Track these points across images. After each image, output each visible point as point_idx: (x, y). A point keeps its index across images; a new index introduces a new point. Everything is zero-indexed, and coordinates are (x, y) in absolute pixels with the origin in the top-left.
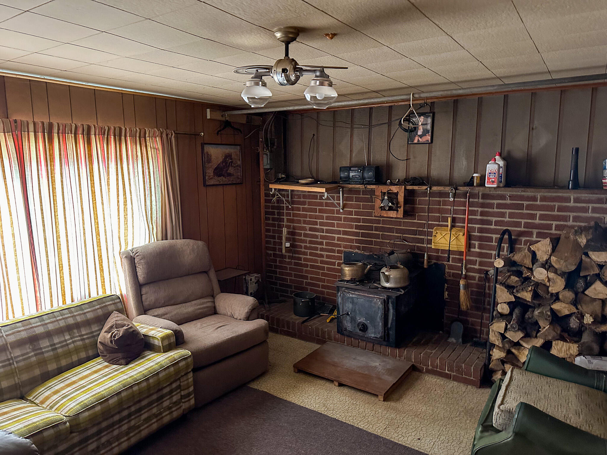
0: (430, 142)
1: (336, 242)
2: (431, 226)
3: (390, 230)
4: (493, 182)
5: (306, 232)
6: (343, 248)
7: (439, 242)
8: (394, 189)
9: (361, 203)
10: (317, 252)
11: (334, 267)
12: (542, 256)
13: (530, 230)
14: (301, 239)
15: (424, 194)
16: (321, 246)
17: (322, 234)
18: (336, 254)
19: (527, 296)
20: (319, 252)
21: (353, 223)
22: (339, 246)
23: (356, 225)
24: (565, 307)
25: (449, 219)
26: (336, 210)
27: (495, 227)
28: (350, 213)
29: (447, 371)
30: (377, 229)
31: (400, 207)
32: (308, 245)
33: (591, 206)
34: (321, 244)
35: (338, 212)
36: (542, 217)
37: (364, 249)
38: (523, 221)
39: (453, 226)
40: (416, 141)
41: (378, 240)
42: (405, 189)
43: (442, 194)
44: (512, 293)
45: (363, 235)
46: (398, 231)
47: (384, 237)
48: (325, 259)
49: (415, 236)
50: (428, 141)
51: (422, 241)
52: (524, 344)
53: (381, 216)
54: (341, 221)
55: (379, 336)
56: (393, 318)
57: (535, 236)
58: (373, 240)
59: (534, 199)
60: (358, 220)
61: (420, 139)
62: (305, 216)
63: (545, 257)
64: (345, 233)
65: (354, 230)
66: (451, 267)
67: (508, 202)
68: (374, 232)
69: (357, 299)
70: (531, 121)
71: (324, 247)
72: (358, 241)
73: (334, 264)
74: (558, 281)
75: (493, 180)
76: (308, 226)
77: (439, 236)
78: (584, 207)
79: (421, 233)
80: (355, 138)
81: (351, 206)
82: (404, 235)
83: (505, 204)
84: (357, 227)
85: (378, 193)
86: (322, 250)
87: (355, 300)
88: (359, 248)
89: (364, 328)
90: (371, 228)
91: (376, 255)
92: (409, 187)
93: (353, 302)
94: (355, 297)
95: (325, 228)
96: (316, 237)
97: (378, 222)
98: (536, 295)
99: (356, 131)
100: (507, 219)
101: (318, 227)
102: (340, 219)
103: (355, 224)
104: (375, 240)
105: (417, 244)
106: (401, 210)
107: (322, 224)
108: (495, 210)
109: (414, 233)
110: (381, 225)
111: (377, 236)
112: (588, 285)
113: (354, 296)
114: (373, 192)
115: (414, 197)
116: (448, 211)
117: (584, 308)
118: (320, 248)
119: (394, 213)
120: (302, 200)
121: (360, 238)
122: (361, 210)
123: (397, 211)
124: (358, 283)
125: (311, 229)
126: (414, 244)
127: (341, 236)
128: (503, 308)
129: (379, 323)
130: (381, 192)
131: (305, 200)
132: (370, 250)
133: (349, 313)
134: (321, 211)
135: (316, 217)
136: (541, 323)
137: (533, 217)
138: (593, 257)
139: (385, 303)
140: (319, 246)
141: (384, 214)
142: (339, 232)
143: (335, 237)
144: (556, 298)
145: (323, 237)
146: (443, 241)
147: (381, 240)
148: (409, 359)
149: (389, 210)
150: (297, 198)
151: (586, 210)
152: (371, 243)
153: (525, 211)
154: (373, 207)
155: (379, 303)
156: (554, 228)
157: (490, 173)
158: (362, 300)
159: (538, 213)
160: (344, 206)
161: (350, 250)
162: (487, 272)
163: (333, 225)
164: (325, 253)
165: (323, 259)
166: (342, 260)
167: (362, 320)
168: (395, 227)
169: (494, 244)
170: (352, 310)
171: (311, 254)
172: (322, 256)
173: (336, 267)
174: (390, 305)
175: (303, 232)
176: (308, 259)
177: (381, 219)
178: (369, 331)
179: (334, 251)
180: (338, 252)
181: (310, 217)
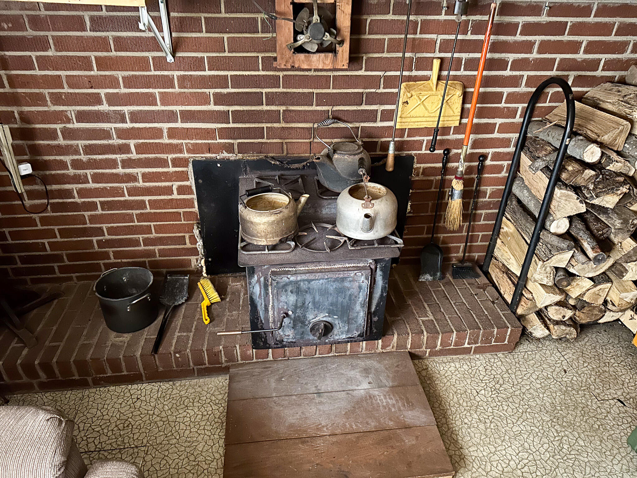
1: (167, 141)
2: (394, 82)
3: (307, 99)
5: (70, 126)
6: (189, 151)
7: (413, 114)
9: (226, 36)
10: (114, 171)
11: (170, 197)
13: (566, 73)
14: (59, 146)
16: (124, 156)
17: (119, 125)
18: (171, 169)
19: (610, 201)
20: (120, 170)
21: (207, 90)
22: (177, 149)
23: (215, 95)
25: (436, 64)
26: (154, 58)
27: (510, 73)
28: (198, 64)
29: (466, 346)
30: (272, 99)
31: (341, 42)
32: (84, 158)
34: (125, 149)
35: (160, 63)
36: (589, 48)
37: (242, 148)
38: (559, 57)
41: (276, 125)
44: (583, 199)
45: (238, 117)
46: (323, 99)
47: (289, 116)
48: (141, 183)
49: (359, 108)
51: (371, 116)
53: (291, 68)
54: (173, 87)
55: (356, 335)
56: (382, 295)
58: (264, 125)
59: (587, 11)
60: (222, 82)
62: (56, 82)
64: (187, 116)
65: (212, 107)
66: (423, 159)
67: (544, 19)
68: (265, 108)
71: (134, 155)
72: (225, 133)
73: (169, 191)
76: (71, 110)
77: (413, 103)
81: (198, 45)
82: (336, 108)
83: (538, 24)
84: (220, 99)
85: (283, 5)
86: (127, 164)
88: (229, 148)
89: (325, 329)
90: (256, 99)
91: (273, 158)
94: (304, 280)
95: (126, 109)
96: (106, 134)
97: (274, 81)
100: (534, 55)
101: (105, 107)
102: (168, 82)
103: (212, 91)
104: (269, 125)
105: (363, 124)
106: (344, 50)
107: (113, 99)
108: (518, 37)
109: (358, 99)
110: (281, 90)
111: (273, 117)
113: (299, 278)
118: (123, 161)
119: (326, 57)
121: (231, 125)
123: (336, 51)
124: (293, 244)
125: (82, 117)
126: (357, 125)
127: (179, 125)
128: (559, 226)
129: (359, 313)
131: (42, 33)
132: (258, 148)
133: (290, 313)
134: (103, 64)
135: (92, 82)
140: (119, 157)
141: (302, 61)
142: (171, 117)
143: (160, 129)
145: (124, 134)
146: (420, 111)
147: (283, 125)
148: (401, 347)
149: (318, 51)
152: (259, 133)
155: (363, 277)
156: (601, 67)
158: (321, 281)
159: (586, 40)
160: (176, 47)
161: (208, 155)
162: (484, 157)
163: (150, 100)
164: (138, 171)
165: (137, 184)
166: (188, 179)
167: (322, 317)
168: (316, 91)
169: (503, 105)
170: (296, 307)
171: (97, 178)
172: (132, 178)
173: (175, 196)
174: (379, 273)
175: (58, 127)
176: (90, 190)
177: (281, 74)
178: (335, 331)
179: (163, 163)
180: (176, 163)
181: (73, 82)
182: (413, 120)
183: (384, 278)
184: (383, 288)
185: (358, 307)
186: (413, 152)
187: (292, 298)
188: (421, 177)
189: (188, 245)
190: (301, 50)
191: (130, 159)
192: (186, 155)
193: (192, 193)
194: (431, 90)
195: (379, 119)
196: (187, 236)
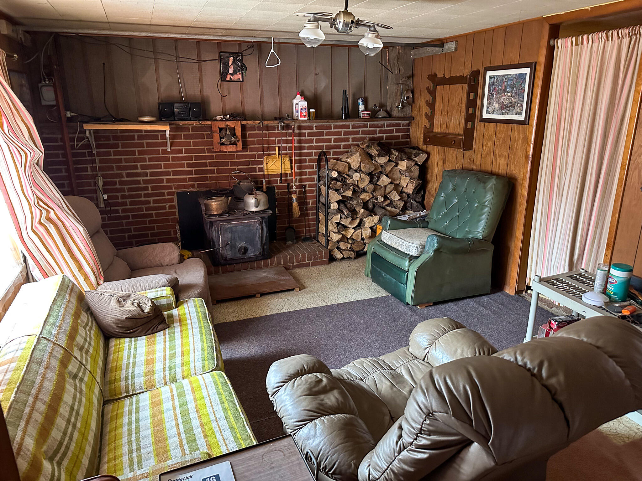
0: (241, 80)
1: (166, 184)
2: (260, 156)
3: (226, 164)
5: (123, 179)
6: (175, 189)
7: (271, 168)
8: (231, 124)
9: (192, 141)
10: (140, 199)
11: (165, 211)
12: (355, 165)
13: (329, 150)
14: (116, 188)
16: (146, 192)
17: (145, 178)
18: (166, 197)
19: (349, 193)
20: (143, 199)
21: (184, 162)
22: (170, 187)
24: (367, 196)
25: (277, 149)
26: (162, 150)
27: (307, 151)
28: (180, 152)
29: (307, 262)
30: (211, 164)
31: (238, 141)
32: (127, 194)
34: (146, 189)
35: (165, 152)
37: (199, 186)
38: (324, 144)
39: (279, 154)
40: (228, 79)
41: (213, 175)
42: (241, 124)
44: (339, 194)
45: (197, 172)
46: (233, 164)
47: (219, 171)
48: (152, 205)
49: (248, 167)
50: (239, 79)
51: (254, 170)
52: (350, 226)
54: (169, 161)
55: (258, 253)
56: (266, 235)
57: (332, 154)
58: (208, 175)
59: (330, 127)
60: (190, 158)
61: (232, 77)
62: (120, 161)
63: (358, 165)
64: (175, 173)
65: (186, 169)
67: (315, 131)
68: (208, 168)
69: (236, 227)
70: (315, 69)
71: (150, 192)
72: (191, 179)
73: (164, 208)
75: (305, 114)
76: (124, 172)
77: (270, 164)
79: (254, 163)
81: (181, 144)
82: (238, 167)
83: (313, 133)
84: (189, 165)
85: (216, 129)
86: (146, 195)
87: (234, 229)
88: (193, 186)
89: (246, 250)
90: (205, 165)
91: (213, 190)
93: (232, 232)
94: (234, 227)
95: (148, 171)
96: (138, 182)
97: (212, 157)
98: (354, 192)
100: (315, 144)
101: (139, 171)
102: (167, 159)
103: (186, 162)
104: (211, 175)
105: (251, 174)
106: (240, 144)
107: (143, 167)
108: (307, 138)
109: (247, 163)
110: (215, 160)
111: (212, 172)
113: (232, 226)
114: (210, 128)
116: (274, 142)
117: (377, 193)
119: (233, 146)
120: (112, 142)
121: (194, 176)
122: (192, 147)
123: (236, 144)
124: (227, 215)
125: (128, 175)
126: (249, 174)
127: (171, 177)
128: (334, 206)
129: (257, 242)
130: (219, 128)
131: (117, 142)
132: (206, 185)
133: (229, 242)
134: (140, 153)
135: (135, 160)
136: (357, 210)
137: (330, 141)
139: (261, 223)
140: (143, 193)
142: (168, 173)
143: (163, 179)
144: (364, 190)
145: (146, 182)
146: (274, 167)
147: (217, 175)
148: (279, 264)
150: (104, 141)
152: (206, 179)
153: (325, 137)
155: (257, 225)
158: (241, 227)
159: (333, 137)
160: (172, 145)
161: (184, 190)
162: (305, 186)
163: (159, 167)
164: (151, 199)
165: (150, 205)
166: (173, 202)
167: (242, 244)
168: (229, 160)
170: (231, 239)
171: (132, 203)
172: (149, 202)
173: (168, 210)
174: (264, 224)
175: (117, 180)
176: (128, 209)
177: (215, 154)
178: (249, 252)
179: (163, 194)
180: (169, 194)
181: (126, 161)
182: (272, 170)
183: (266, 227)
184: (267, 231)
185: (257, 239)
186: (274, 185)
187: (230, 235)
188: (280, 196)
189: (173, 236)
190: (223, 144)
191: (148, 193)
192: (174, 190)
193: (175, 208)
194: (277, 158)
195: (257, 171)
196: (172, 230)
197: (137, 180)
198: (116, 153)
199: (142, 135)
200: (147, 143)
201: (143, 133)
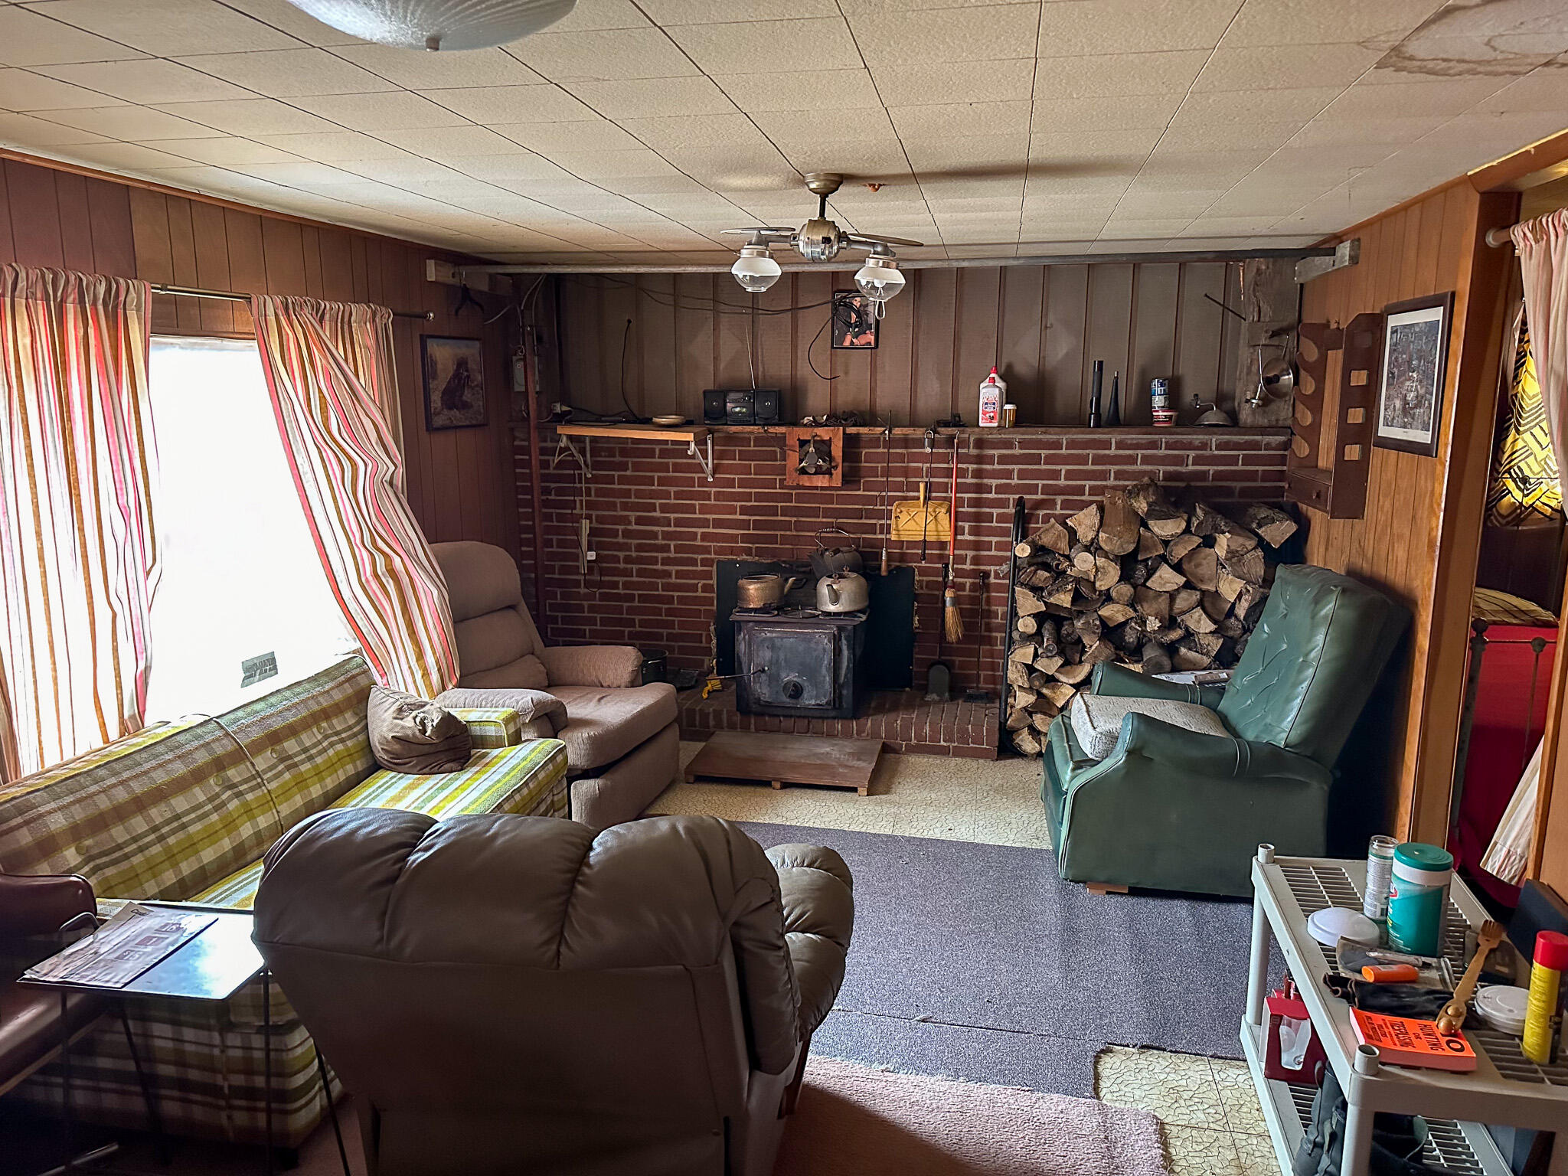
0: (873, 345)
1: (699, 543)
2: (891, 501)
3: (814, 513)
4: (992, 418)
5: (629, 527)
6: (715, 554)
7: (906, 527)
8: (824, 433)
9: (753, 463)
10: (655, 567)
11: (695, 594)
12: (1085, 534)
13: (1052, 497)
14: (618, 543)
15: (875, 442)
16: (665, 555)
17: (666, 529)
18: (700, 568)
19: (1064, 599)
20: (659, 567)
21: (735, 503)
22: (707, 550)
23: (741, 506)
24: (1118, 612)
25: (922, 486)
26: (699, 478)
27: (996, 496)
28: (730, 483)
29: (942, 743)
30: (785, 512)
31: (836, 467)
32: (634, 554)
33: (1140, 452)
34: (665, 548)
35: (703, 482)
36: (1070, 475)
37: (760, 552)
38: (1040, 483)
39: (927, 499)
40: (847, 343)
41: (788, 533)
42: (844, 433)
43: (906, 442)
44: (1040, 598)
45: (757, 525)
46: (827, 513)
47: (799, 526)
48: (673, 580)
49: (860, 521)
50: (870, 343)
51: (872, 529)
52: (1063, 678)
53: (798, 487)
54: (710, 500)
55: (824, 702)
56: (848, 666)
57: (1058, 507)
58: (779, 533)
59: (1057, 445)
60: (747, 497)
61: (854, 340)
62: (627, 494)
63: (1091, 535)
64: (718, 523)
65: (738, 517)
66: (924, 572)
67: (1017, 451)
68: (780, 518)
69: (782, 638)
70: (1044, 315)
71: (672, 555)
72: (746, 538)
73: (694, 588)
74: (1110, 569)
75: (992, 414)
76: (633, 515)
77: (904, 518)
78: (1130, 456)
79: (871, 514)
80: (724, 333)
81: (732, 469)
82: (839, 521)
83: (1013, 456)
84: (744, 511)
85: (792, 441)
86: (666, 561)
87: (778, 643)
88: (748, 551)
89: (797, 691)
90: (773, 511)
91: (784, 562)
92: (851, 430)
93: (773, 648)
94: (778, 637)
95: (672, 516)
96: (654, 535)
97: (788, 498)
98: (1077, 597)
99: (724, 319)
100: (1015, 481)
101: (657, 514)
102: (706, 496)
103: (739, 504)
104: (782, 533)
105: (864, 536)
106: (838, 473)
107: (665, 508)
108: (996, 466)
109: (858, 514)
110: (793, 504)
111: (787, 526)
112: (1151, 572)
113: (774, 635)
114: (781, 440)
115: (859, 448)
116: (918, 472)
117: (1145, 608)
118: (663, 559)
119: (824, 478)
120: (618, 459)
121: (751, 532)
122: (753, 476)
123: (831, 474)
124: (776, 612)
125: (640, 521)
126: (859, 536)
127: (711, 530)
128: (1026, 625)
129: (824, 677)
130: (799, 439)
131: (625, 459)
132: (773, 553)
133: (766, 668)
134: (662, 482)
135: (652, 495)
136: (1086, 640)
137: (1055, 475)
138: (1156, 529)
139: (836, 640)
140: (660, 555)
141: (805, 481)
142: (705, 523)
143: (696, 534)
144: (1107, 598)
145: (667, 536)
146: (911, 525)
147: (794, 533)
148: (875, 735)
149: (815, 473)
150: (605, 456)
151: (1132, 460)
152: (773, 539)
153: (1043, 467)
154: (782, 470)
155: (826, 641)
156: (1087, 492)
157: (986, 404)
158: (791, 640)
159: (1064, 468)
160: (716, 469)
161: (731, 557)
163: (691, 509)
164: (673, 569)
165: (670, 581)
166: (711, 579)
167: (792, 677)
168: (822, 506)
169: (994, 524)
170: (771, 662)
171: (641, 573)
172: (668, 574)
173: (700, 594)
174: (844, 642)
175: (621, 528)
176: (633, 582)
177: (794, 492)
178: (805, 695)
179: (694, 562)
180: (704, 562)
181: (639, 494)
182: (907, 533)
183: (848, 649)
184: (849, 659)
185: (824, 671)
186: (915, 565)
187: (768, 654)
188: (925, 591)
189: (704, 644)
190: (803, 471)
191: (669, 558)
192: (713, 556)
193: (713, 592)
194: (919, 507)
195: (878, 531)
196: (704, 633)
197: (652, 531)
198: (623, 480)
199: (667, 449)
200: (674, 464)
201: (670, 446)
